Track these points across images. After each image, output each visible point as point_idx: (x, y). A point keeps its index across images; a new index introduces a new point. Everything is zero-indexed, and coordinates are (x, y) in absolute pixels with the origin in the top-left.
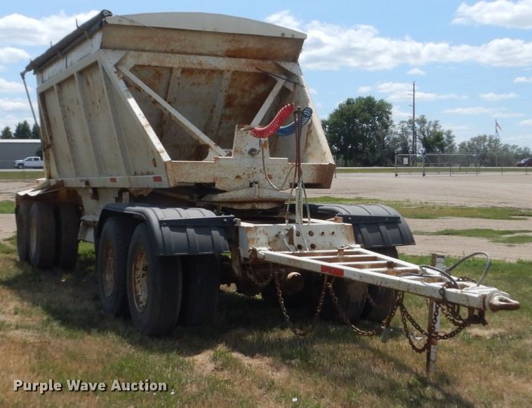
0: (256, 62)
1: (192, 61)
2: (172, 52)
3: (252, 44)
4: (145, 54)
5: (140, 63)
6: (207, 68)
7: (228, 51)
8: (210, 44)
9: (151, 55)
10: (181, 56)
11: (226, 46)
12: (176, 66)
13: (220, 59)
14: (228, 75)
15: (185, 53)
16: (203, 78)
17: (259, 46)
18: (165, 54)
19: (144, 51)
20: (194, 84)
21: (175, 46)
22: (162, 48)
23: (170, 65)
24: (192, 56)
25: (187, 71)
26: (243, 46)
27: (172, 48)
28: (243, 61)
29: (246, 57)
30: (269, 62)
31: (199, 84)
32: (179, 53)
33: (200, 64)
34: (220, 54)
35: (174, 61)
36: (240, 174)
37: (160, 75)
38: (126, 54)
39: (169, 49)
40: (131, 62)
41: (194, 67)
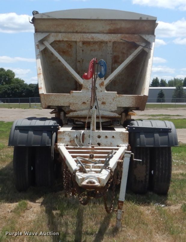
0: (127, 35)
1: (88, 37)
2: (77, 32)
3: (123, 25)
4: (60, 34)
5: (58, 39)
6: (97, 40)
7: (110, 30)
8: (100, 27)
9: (64, 34)
10: (81, 34)
11: (107, 28)
12: (78, 40)
13: (105, 35)
14: (110, 44)
15: (85, 33)
16: (96, 47)
17: (128, 26)
18: (72, 34)
19: (60, 32)
20: (91, 50)
21: (78, 29)
22: (72, 31)
23: (75, 40)
24: (88, 34)
25: (84, 43)
26: (118, 27)
27: (76, 30)
28: (119, 35)
29: (121, 33)
30: (136, 35)
31: (95, 50)
32: (81, 32)
33: (93, 38)
34: (105, 32)
35: (77, 38)
36: (86, 101)
37: (71, 46)
38: (49, 34)
39: (74, 31)
40: (52, 39)
41: (89, 40)
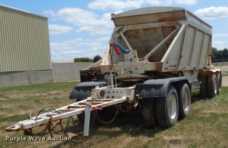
0: (170, 22)
1: (146, 26)
2: (139, 24)
3: (166, 16)
4: (129, 26)
5: (128, 29)
6: (151, 27)
7: (158, 20)
8: (152, 19)
9: (131, 26)
10: (142, 24)
11: (157, 18)
12: (140, 29)
13: (156, 23)
14: (160, 29)
16: (153, 31)
17: (169, 16)
18: (136, 25)
19: (130, 25)
20: (150, 34)
22: (136, 23)
23: (138, 29)
24: (145, 24)
25: (144, 30)
26: (163, 17)
27: (139, 22)
28: (165, 22)
30: (175, 21)
31: (153, 34)
32: (142, 23)
33: (149, 26)
34: (156, 21)
35: (139, 27)
37: (137, 32)
38: (123, 27)
39: (138, 23)
40: (125, 30)
41: (146, 28)
